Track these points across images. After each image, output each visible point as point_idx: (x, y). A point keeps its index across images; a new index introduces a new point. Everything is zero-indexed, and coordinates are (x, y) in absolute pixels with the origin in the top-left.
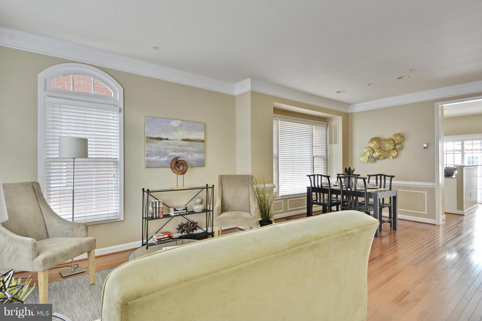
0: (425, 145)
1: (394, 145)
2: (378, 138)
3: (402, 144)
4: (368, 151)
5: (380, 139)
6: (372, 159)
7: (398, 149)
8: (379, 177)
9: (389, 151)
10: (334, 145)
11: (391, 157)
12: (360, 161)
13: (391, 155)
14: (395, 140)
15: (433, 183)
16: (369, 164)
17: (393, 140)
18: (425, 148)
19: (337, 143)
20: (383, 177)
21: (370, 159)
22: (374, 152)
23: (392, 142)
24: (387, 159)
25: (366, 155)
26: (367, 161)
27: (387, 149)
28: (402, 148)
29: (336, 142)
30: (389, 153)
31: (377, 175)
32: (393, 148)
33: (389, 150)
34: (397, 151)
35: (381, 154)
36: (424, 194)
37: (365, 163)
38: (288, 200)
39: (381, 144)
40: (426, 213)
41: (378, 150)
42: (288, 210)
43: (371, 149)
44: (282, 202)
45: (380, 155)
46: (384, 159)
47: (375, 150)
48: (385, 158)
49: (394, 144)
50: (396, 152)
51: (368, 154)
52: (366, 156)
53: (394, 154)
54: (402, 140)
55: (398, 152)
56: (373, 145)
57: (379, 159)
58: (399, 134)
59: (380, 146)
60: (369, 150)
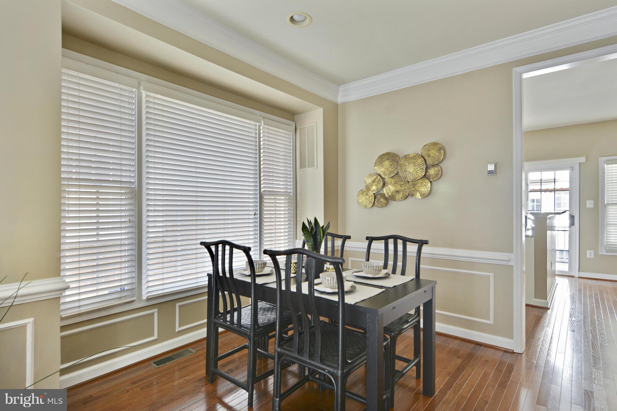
0: (491, 167)
1: (425, 169)
2: (393, 155)
3: (441, 165)
4: (374, 182)
5: (397, 156)
6: (382, 200)
7: (434, 176)
8: (391, 241)
9: (414, 183)
10: (308, 170)
11: (418, 195)
12: (359, 204)
13: (418, 191)
14: (426, 158)
15: (506, 254)
16: (375, 209)
17: (423, 157)
18: (490, 172)
19: (314, 166)
20: (400, 242)
21: (378, 200)
22: (384, 185)
23: (420, 161)
24: (410, 199)
25: (370, 190)
26: (372, 204)
27: (410, 178)
28: (440, 175)
29: (312, 165)
30: (414, 185)
31: (386, 239)
32: (423, 174)
33: (414, 180)
34: (431, 182)
35: (399, 188)
36: (489, 277)
37: (368, 207)
38: (178, 305)
39: (399, 168)
40: (491, 322)
41: (393, 181)
42: (177, 331)
43: (380, 178)
44: (153, 314)
45: (398, 192)
46: (405, 199)
47: (387, 180)
48: (407, 197)
49: (424, 167)
50: (429, 184)
51: (374, 188)
52: (371, 193)
53: (425, 187)
54: (442, 157)
55: (433, 183)
56: (383, 169)
57: (395, 200)
58: (435, 144)
59: (396, 172)
60: (375, 179)
